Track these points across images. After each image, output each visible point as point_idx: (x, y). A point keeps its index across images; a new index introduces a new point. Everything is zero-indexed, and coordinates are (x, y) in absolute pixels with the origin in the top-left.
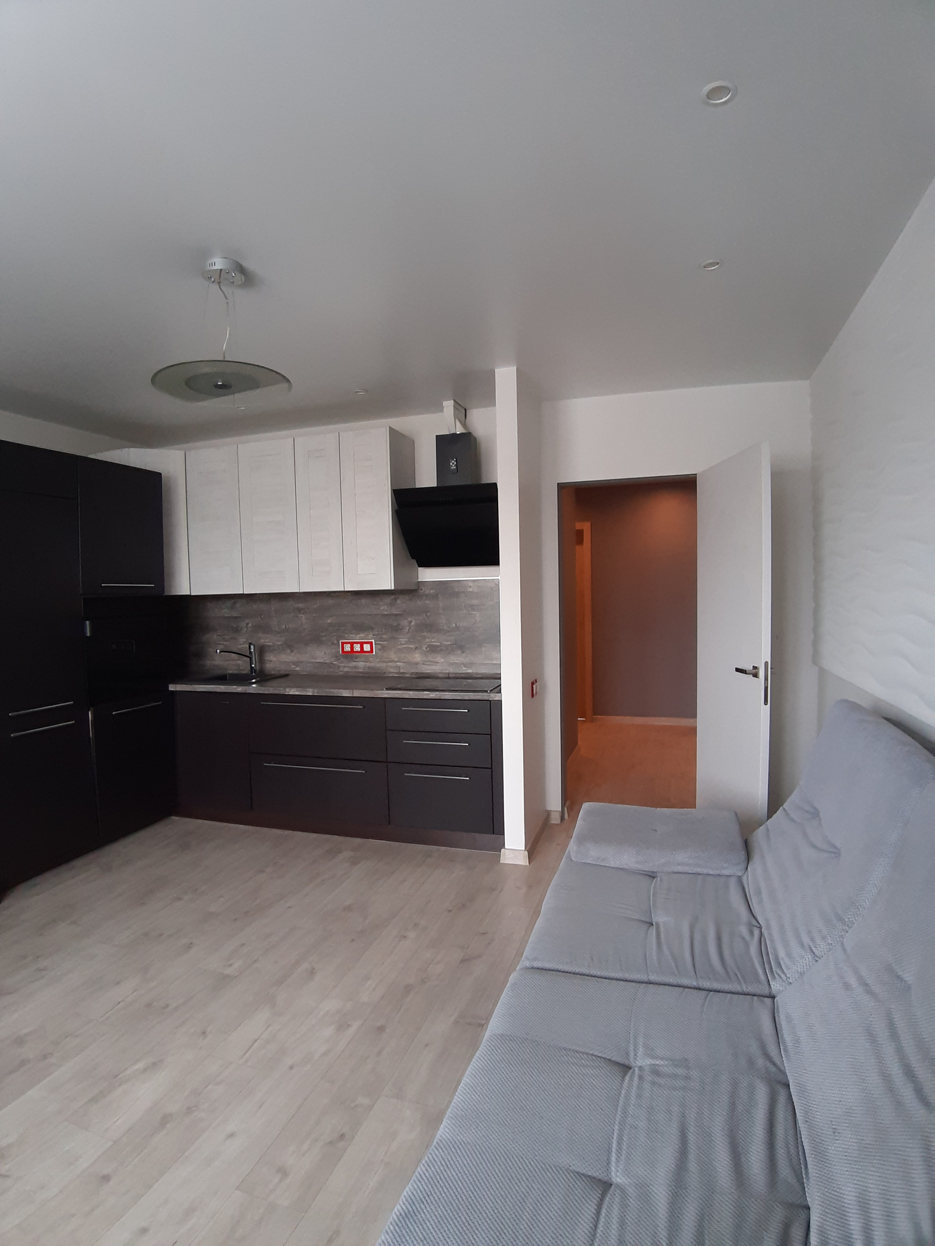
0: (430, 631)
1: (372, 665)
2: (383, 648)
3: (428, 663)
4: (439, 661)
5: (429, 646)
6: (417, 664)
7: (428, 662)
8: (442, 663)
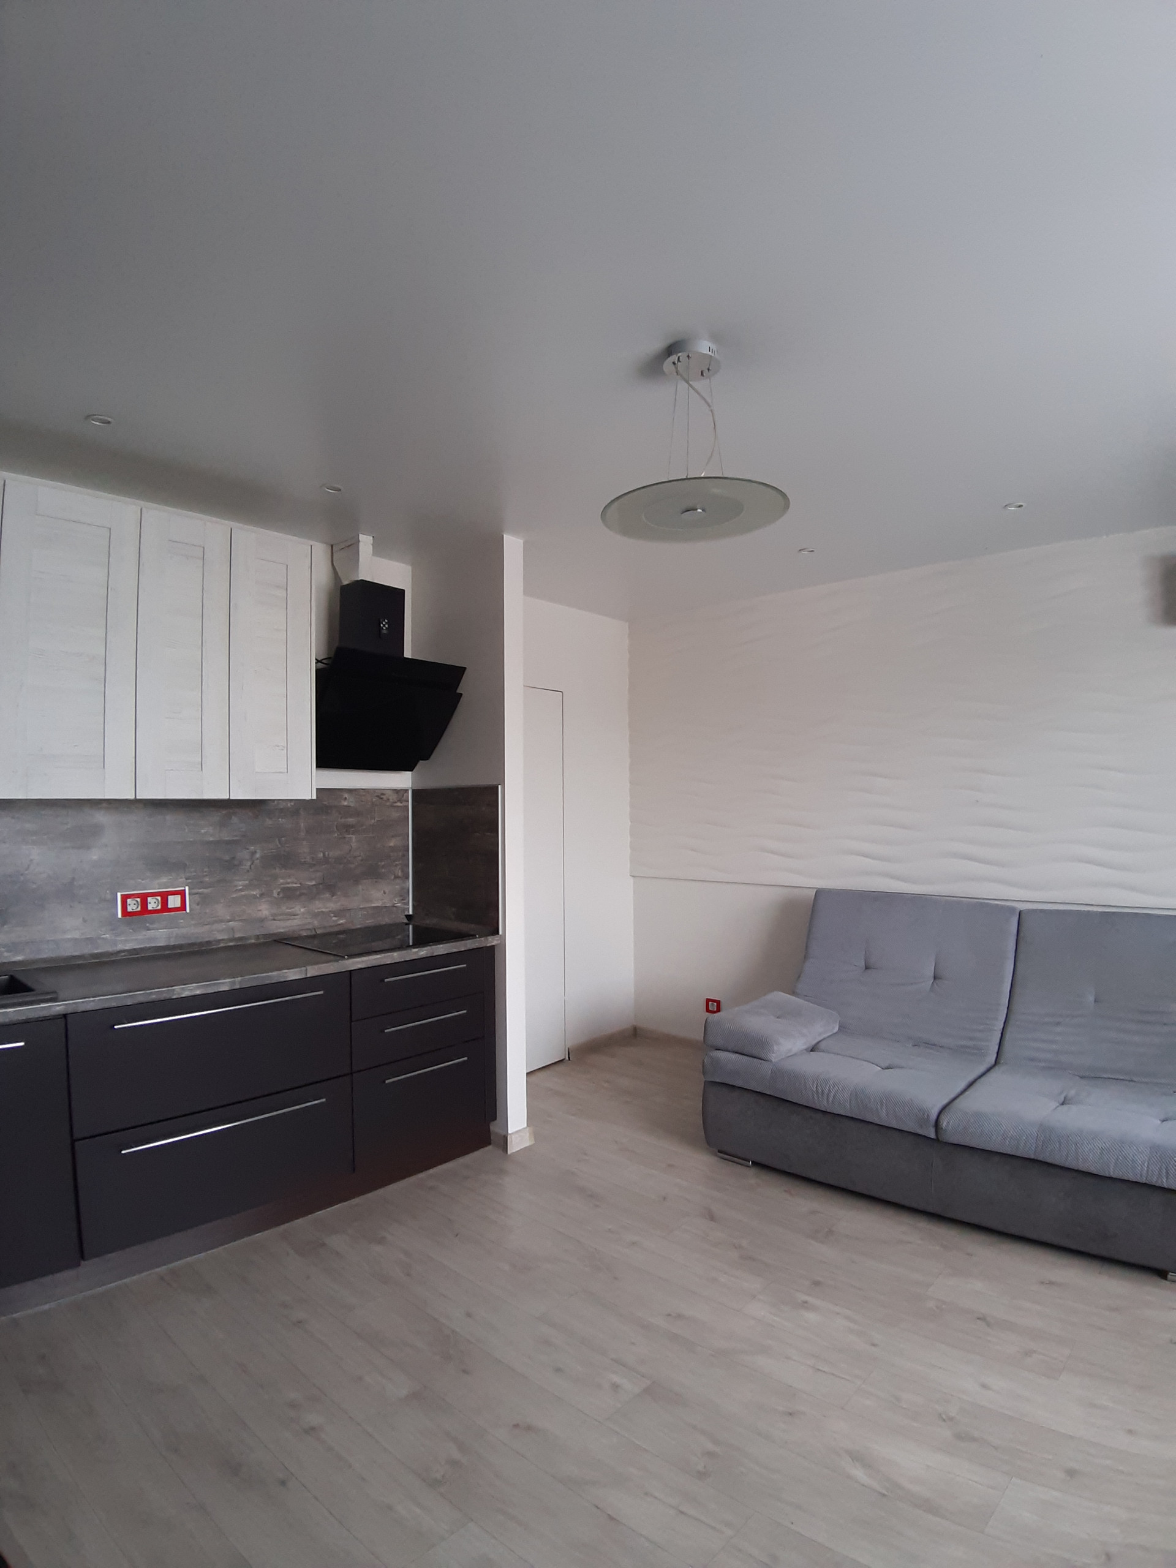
0: (284, 866)
1: (184, 931)
2: (204, 901)
3: (279, 917)
4: (299, 913)
5: (284, 890)
6: (262, 920)
7: (281, 915)
8: (303, 914)
